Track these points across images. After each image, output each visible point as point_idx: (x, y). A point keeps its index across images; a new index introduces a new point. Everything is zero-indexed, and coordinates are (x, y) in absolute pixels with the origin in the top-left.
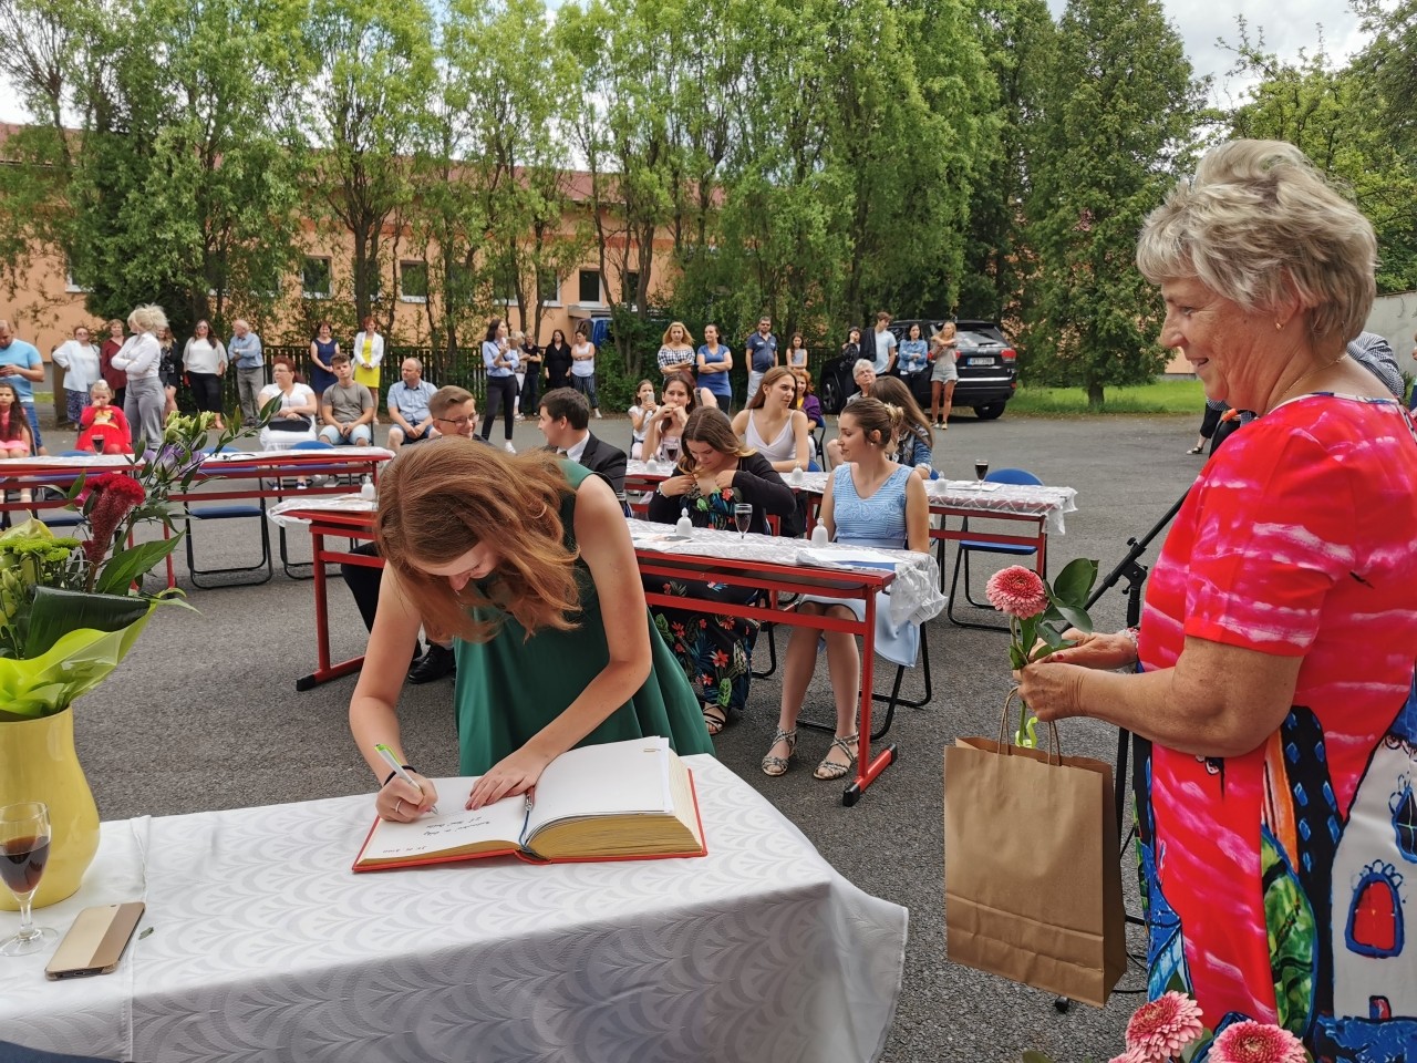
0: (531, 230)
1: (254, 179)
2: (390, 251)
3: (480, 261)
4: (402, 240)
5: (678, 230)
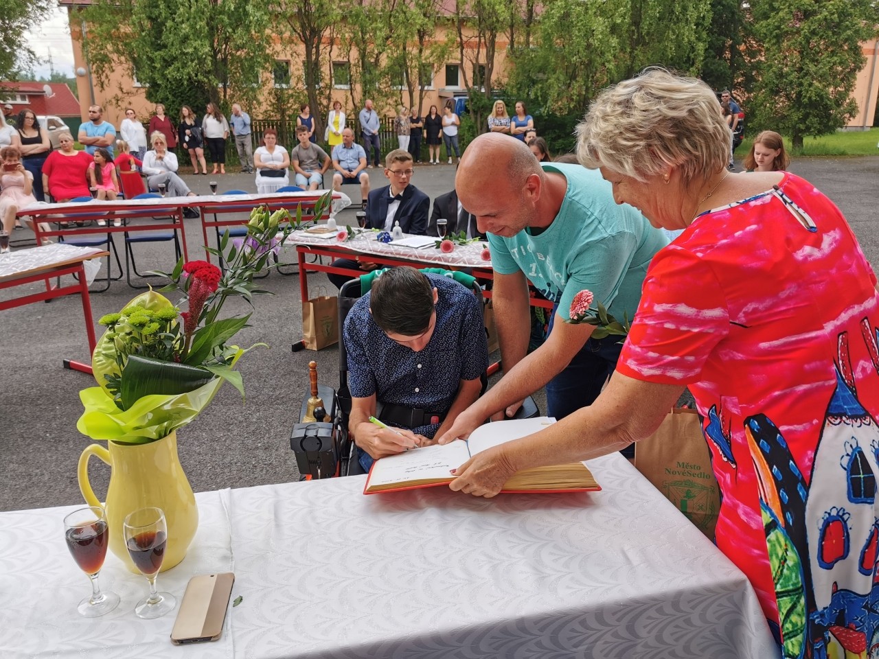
0: (416, 38)
1: (241, 10)
2: (327, 55)
3: (384, 62)
4: (335, 47)
5: (512, 35)
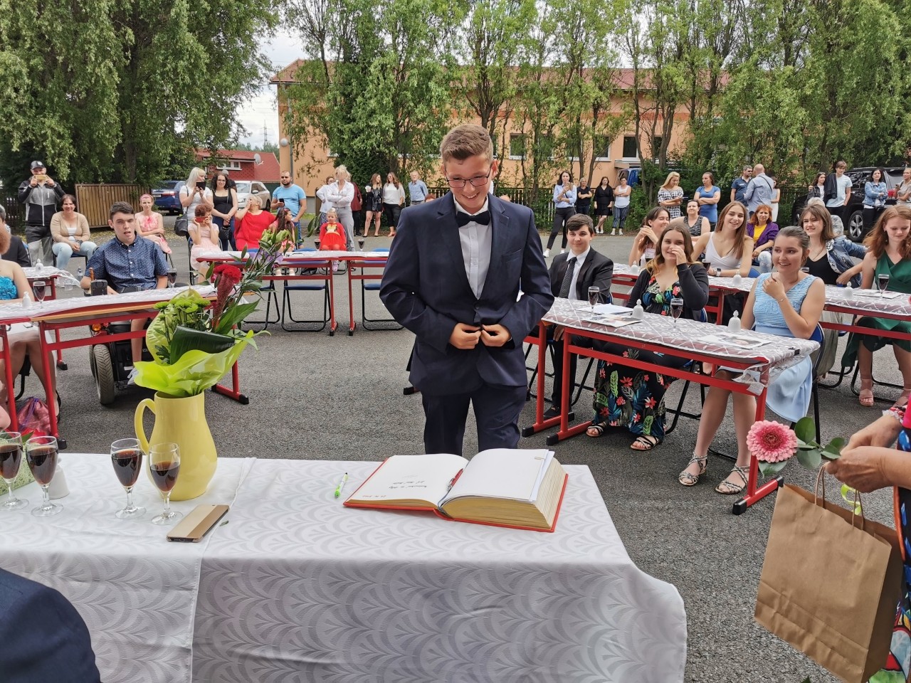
0: (591, 110)
3: (557, 132)
5: (693, 106)
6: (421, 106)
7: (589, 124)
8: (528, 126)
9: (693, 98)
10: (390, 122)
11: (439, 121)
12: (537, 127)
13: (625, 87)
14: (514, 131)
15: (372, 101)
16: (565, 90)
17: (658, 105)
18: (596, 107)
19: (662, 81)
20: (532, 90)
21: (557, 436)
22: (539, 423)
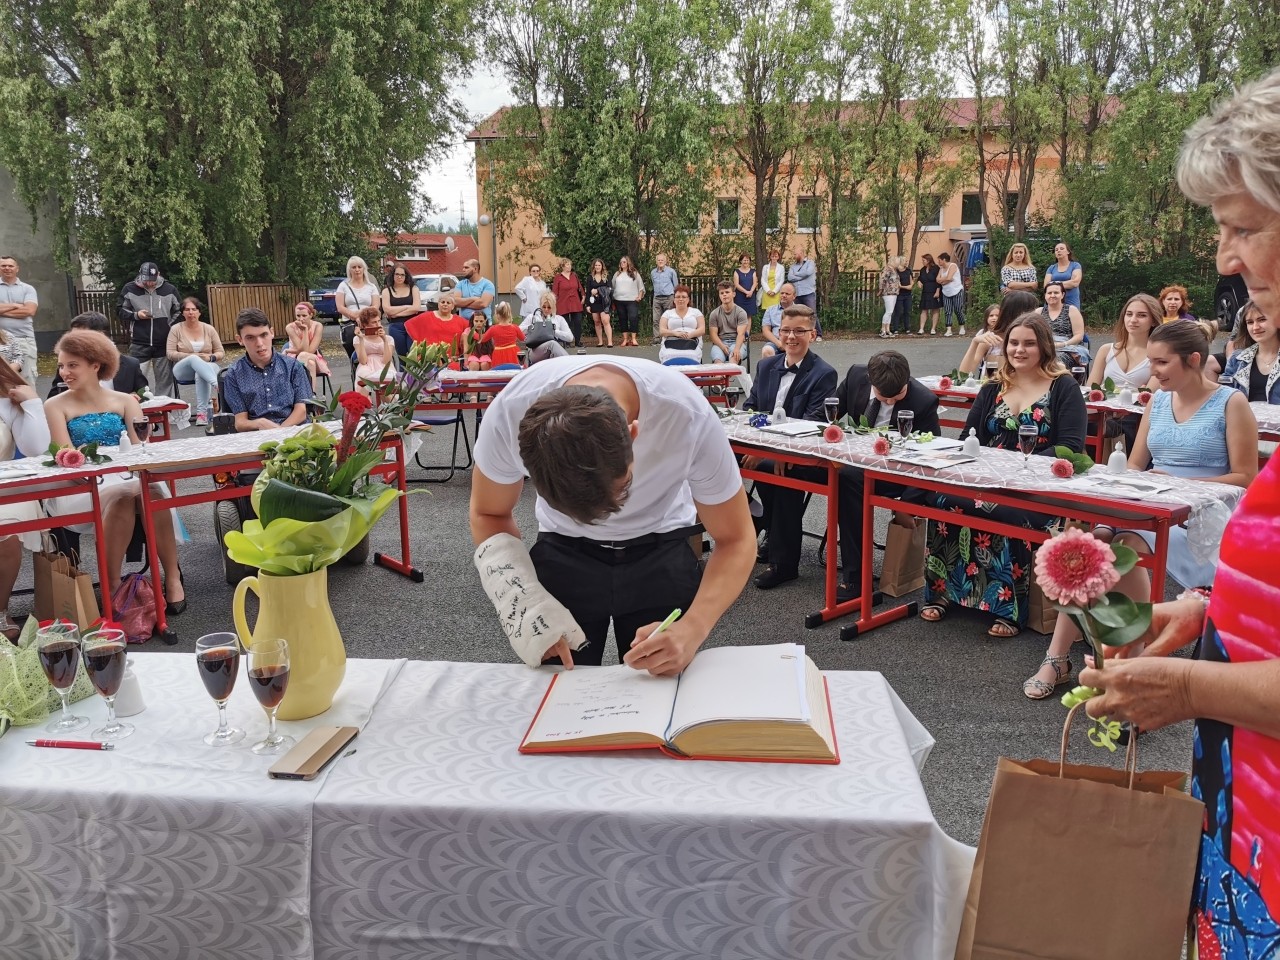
0: (913, 161)
1: (674, 137)
2: (785, 189)
5: (1064, 147)
6: (670, 163)
7: (910, 178)
8: (822, 185)
9: (1064, 135)
10: (630, 188)
11: (696, 184)
12: (835, 187)
13: (966, 125)
14: (803, 194)
15: (604, 159)
16: (876, 131)
17: (1011, 148)
18: (920, 156)
19: (1018, 113)
20: (828, 134)
21: (856, 627)
22: (831, 607)
